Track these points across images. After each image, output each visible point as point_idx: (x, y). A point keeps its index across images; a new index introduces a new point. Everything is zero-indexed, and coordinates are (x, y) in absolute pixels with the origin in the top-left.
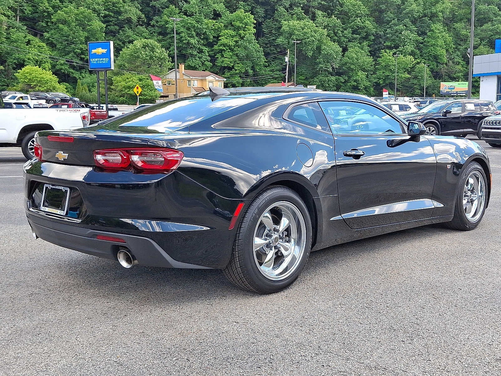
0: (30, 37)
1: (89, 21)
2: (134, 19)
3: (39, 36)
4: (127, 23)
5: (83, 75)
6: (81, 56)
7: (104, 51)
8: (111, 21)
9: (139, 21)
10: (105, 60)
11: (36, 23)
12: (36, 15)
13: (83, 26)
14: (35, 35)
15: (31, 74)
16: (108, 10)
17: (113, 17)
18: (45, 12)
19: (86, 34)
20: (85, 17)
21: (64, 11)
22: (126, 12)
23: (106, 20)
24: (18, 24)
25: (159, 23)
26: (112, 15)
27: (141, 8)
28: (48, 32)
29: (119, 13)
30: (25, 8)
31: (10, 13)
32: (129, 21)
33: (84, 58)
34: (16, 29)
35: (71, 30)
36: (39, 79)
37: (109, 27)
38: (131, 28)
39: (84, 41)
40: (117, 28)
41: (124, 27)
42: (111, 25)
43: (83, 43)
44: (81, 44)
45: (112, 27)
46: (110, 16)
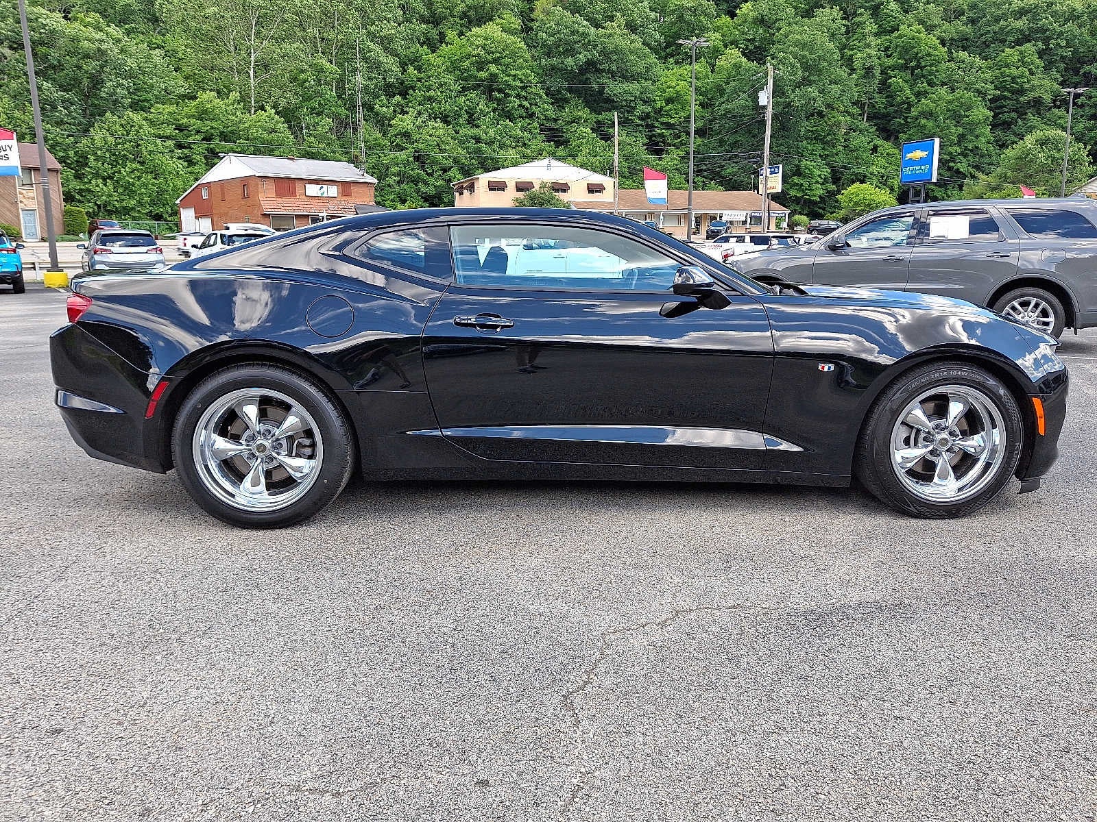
0: (879, 142)
1: (969, 108)
2: (1047, 98)
3: (893, 138)
4: (1033, 106)
5: (949, 192)
6: (950, 164)
7: (924, 154)
8: (1005, 106)
9: (1055, 101)
10: (925, 168)
11: (890, 121)
12: (892, 109)
13: (956, 117)
14: (887, 139)
15: (858, 195)
16: (1004, 88)
17: (1010, 99)
18: (905, 103)
19: (960, 130)
20: (962, 104)
21: (930, 99)
22: (1033, 89)
23: (996, 104)
24: (865, 124)
25: (1093, 100)
26: (1009, 95)
27: (1060, 79)
28: (905, 133)
29: (1021, 92)
30: (876, 100)
31: (855, 110)
32: (1037, 103)
33: (953, 167)
34: (858, 132)
35: (938, 126)
36: (867, 202)
37: (1001, 116)
38: (1039, 114)
39: (956, 142)
40: (1014, 115)
41: (1026, 114)
42: (1005, 112)
43: (956, 144)
44: (950, 146)
45: (1007, 115)
46: (1005, 98)
